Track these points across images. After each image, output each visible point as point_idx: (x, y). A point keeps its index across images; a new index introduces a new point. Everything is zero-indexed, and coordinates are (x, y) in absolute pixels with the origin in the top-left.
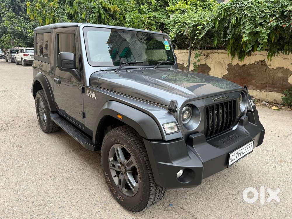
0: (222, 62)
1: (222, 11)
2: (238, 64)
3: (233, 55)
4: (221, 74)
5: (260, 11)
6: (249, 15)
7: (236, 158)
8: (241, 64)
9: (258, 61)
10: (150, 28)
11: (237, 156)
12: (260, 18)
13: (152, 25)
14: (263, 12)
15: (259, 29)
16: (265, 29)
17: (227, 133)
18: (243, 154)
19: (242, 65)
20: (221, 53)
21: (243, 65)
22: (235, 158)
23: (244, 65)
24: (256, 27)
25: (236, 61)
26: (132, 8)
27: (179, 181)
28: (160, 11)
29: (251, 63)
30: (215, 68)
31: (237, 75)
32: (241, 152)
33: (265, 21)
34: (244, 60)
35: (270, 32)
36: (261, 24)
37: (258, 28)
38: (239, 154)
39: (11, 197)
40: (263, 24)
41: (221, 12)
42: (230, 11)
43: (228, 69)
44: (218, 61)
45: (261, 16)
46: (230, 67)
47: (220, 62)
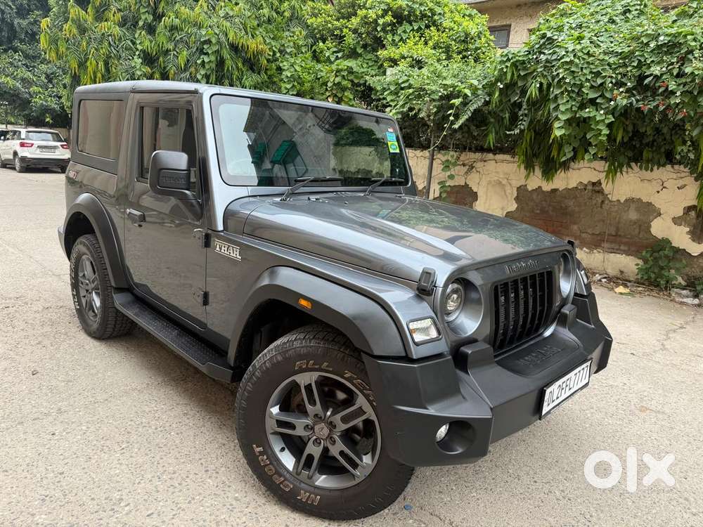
0: (504, 182)
1: (507, 67)
2: (540, 187)
3: (529, 166)
4: (502, 209)
5: (591, 72)
6: (567, 81)
7: (557, 398)
8: (547, 187)
9: (586, 183)
10: (339, 95)
11: (559, 395)
12: (592, 87)
13: (344, 89)
14: (598, 74)
15: (588, 112)
16: (602, 112)
17: (532, 342)
18: (570, 389)
19: (549, 190)
20: (503, 161)
21: (552, 190)
22: (555, 398)
23: (554, 191)
24: (582, 106)
25: (536, 181)
26: (298, 47)
27: (441, 450)
28: (364, 59)
29: (570, 187)
30: (487, 196)
31: (538, 212)
32: (567, 386)
33: (602, 96)
34: (554, 178)
35: (613, 120)
36: (593, 102)
37: (587, 110)
38: (563, 389)
39: (27, 492)
40: (598, 101)
41: (505, 70)
42: (525, 69)
43: (517, 199)
44: (496, 178)
45: (594, 84)
46: (522, 195)
47: (500, 182)
